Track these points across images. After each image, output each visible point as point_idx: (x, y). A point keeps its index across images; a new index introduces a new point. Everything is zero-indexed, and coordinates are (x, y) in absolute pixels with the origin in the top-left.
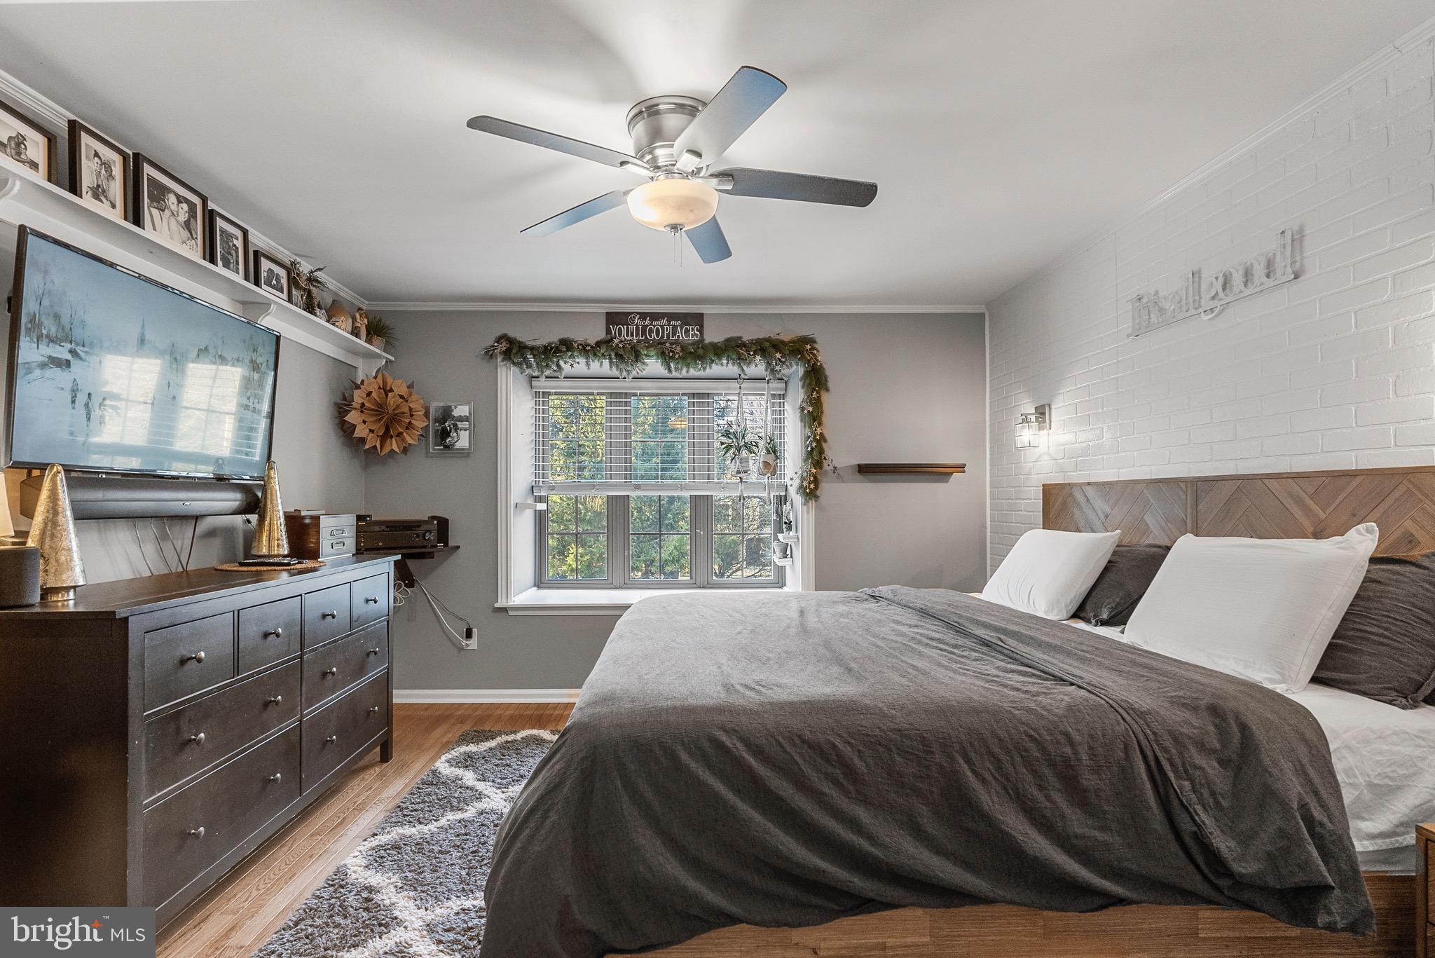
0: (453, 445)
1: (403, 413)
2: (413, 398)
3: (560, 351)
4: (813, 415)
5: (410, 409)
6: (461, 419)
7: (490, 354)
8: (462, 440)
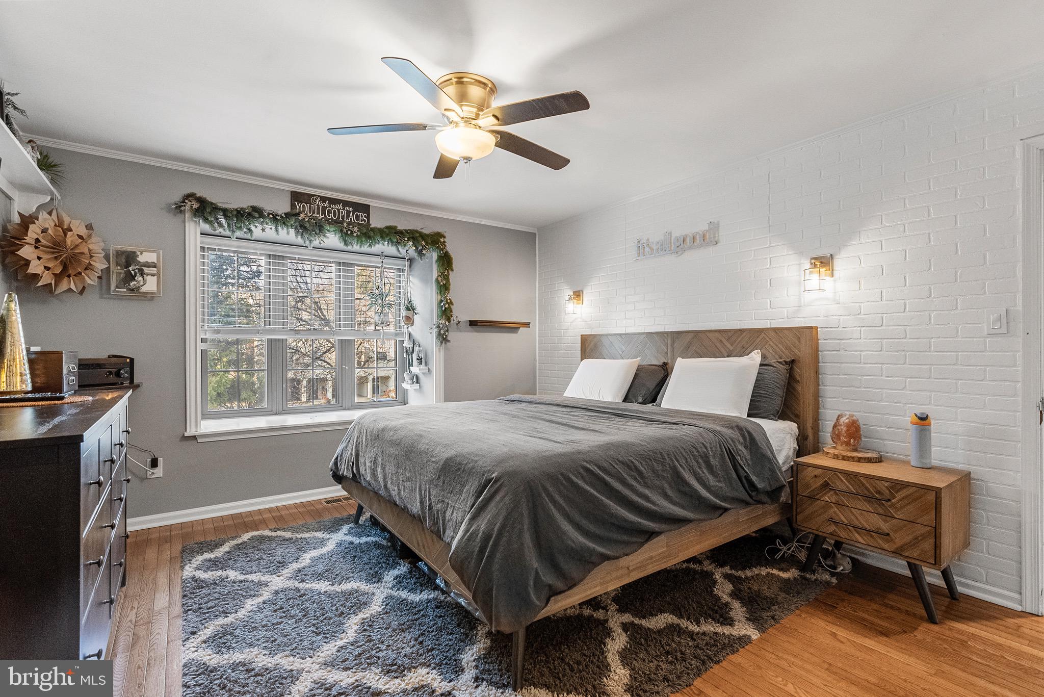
0: (139, 288)
1: (83, 253)
2: (94, 239)
3: (253, 217)
4: (444, 287)
5: (90, 250)
6: (147, 265)
7: (179, 208)
8: (150, 285)
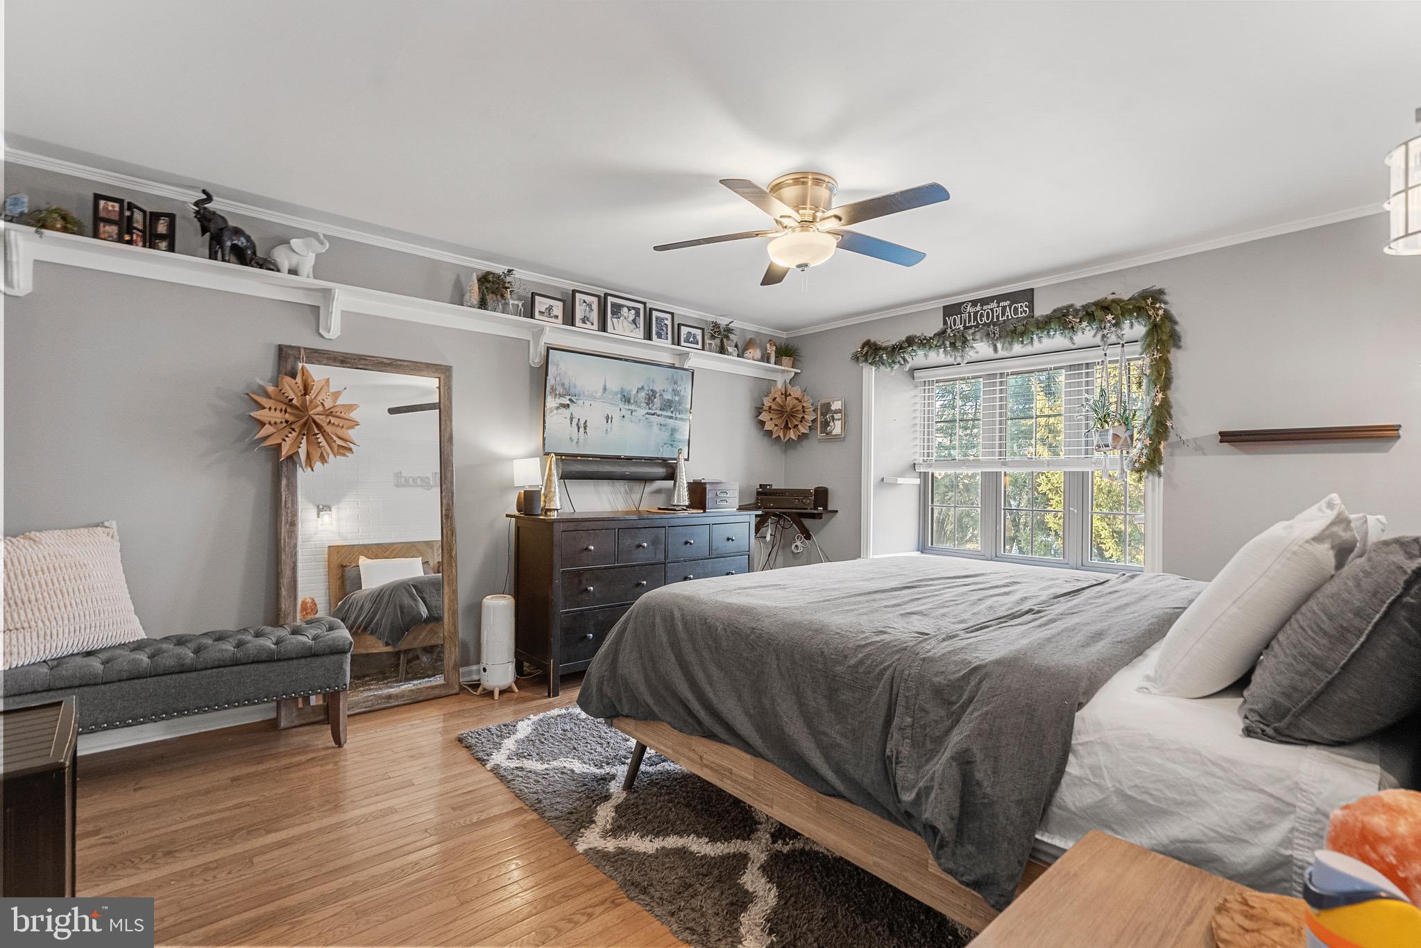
0: (831, 432)
1: (798, 411)
2: (806, 398)
3: (904, 348)
5: (803, 407)
6: (837, 412)
7: (856, 358)
8: (837, 428)
